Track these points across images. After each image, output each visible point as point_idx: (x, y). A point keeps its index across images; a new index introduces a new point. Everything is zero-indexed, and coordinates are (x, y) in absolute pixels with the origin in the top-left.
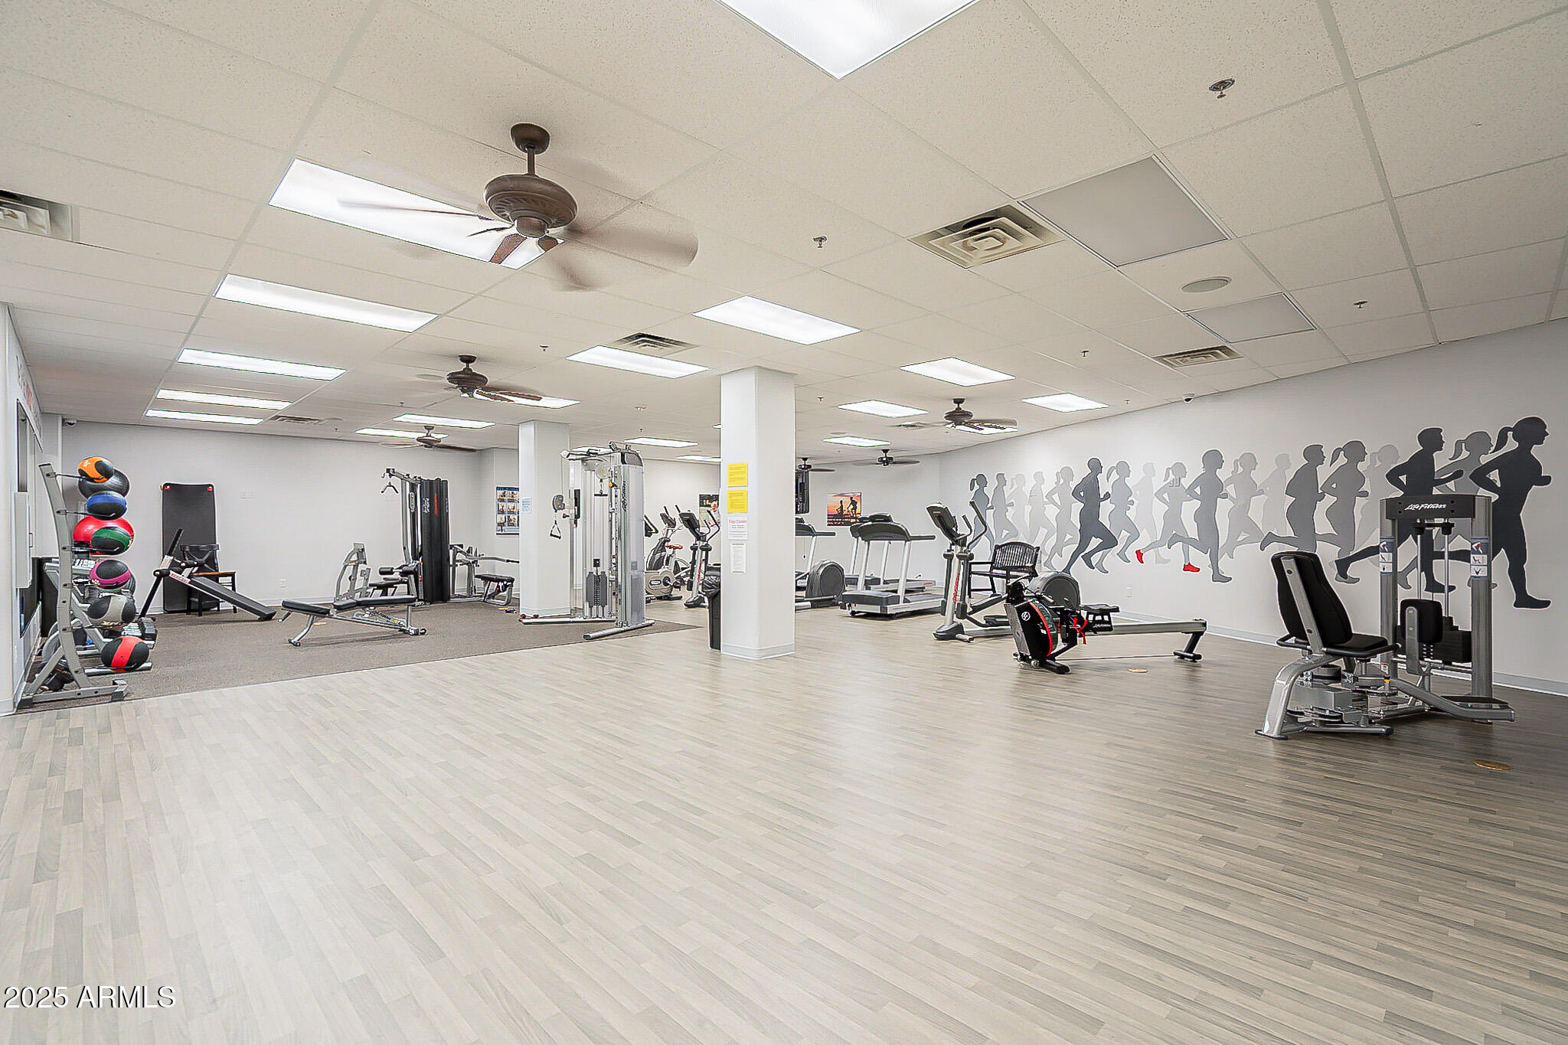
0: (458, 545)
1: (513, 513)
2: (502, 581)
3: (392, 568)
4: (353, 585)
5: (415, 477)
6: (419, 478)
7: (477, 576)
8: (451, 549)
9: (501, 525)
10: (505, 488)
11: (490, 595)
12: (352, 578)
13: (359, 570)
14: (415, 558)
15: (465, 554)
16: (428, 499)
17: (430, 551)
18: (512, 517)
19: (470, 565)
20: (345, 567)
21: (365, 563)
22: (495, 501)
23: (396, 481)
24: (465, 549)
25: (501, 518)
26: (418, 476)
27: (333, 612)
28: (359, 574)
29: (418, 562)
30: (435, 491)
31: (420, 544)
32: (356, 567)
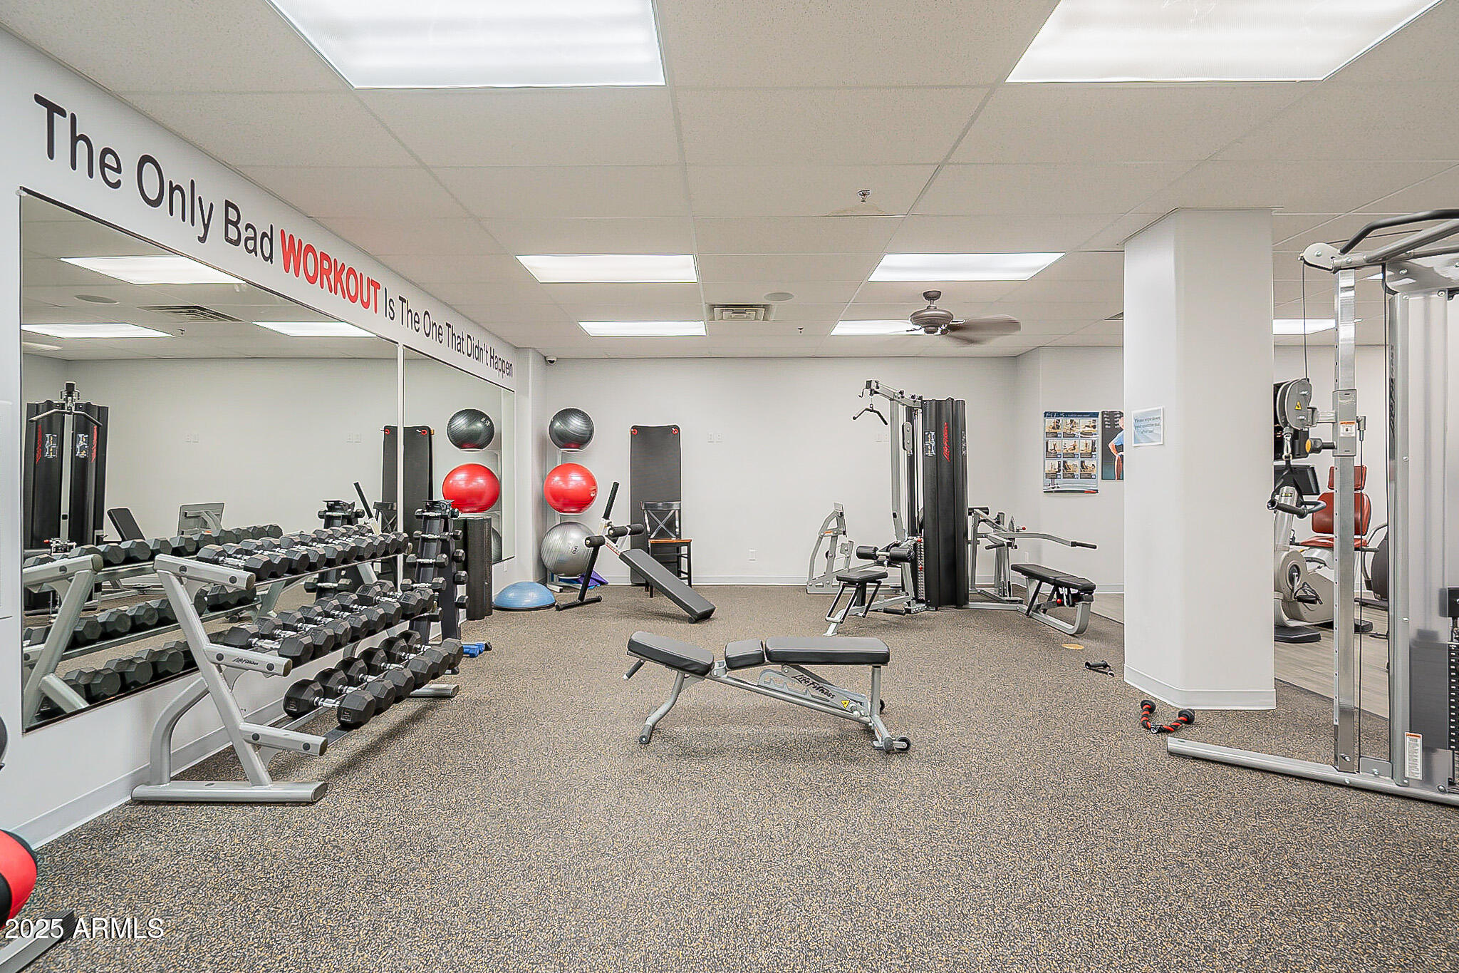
0: (981, 509)
1: (1073, 456)
2: (1068, 586)
3: (876, 549)
4: (830, 565)
5: (913, 397)
6: (921, 398)
7: (1015, 568)
8: (970, 514)
9: (1052, 476)
10: (1059, 414)
11: (1039, 606)
12: (830, 555)
13: (839, 544)
14: (913, 532)
15: (992, 525)
16: (933, 433)
17: (936, 520)
18: (1070, 462)
19: (1001, 549)
20: (821, 538)
21: (844, 533)
22: (1042, 434)
23: (883, 405)
24: (992, 516)
25: (1051, 465)
26: (918, 395)
27: (717, 669)
28: (838, 549)
29: (915, 539)
30: (944, 419)
31: (921, 506)
32: (835, 538)
